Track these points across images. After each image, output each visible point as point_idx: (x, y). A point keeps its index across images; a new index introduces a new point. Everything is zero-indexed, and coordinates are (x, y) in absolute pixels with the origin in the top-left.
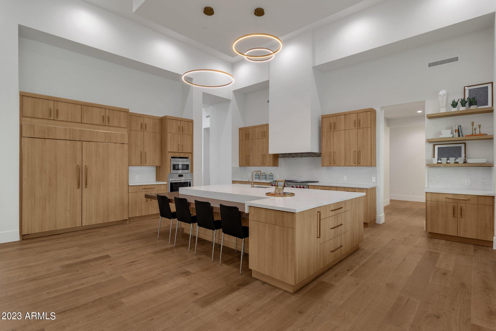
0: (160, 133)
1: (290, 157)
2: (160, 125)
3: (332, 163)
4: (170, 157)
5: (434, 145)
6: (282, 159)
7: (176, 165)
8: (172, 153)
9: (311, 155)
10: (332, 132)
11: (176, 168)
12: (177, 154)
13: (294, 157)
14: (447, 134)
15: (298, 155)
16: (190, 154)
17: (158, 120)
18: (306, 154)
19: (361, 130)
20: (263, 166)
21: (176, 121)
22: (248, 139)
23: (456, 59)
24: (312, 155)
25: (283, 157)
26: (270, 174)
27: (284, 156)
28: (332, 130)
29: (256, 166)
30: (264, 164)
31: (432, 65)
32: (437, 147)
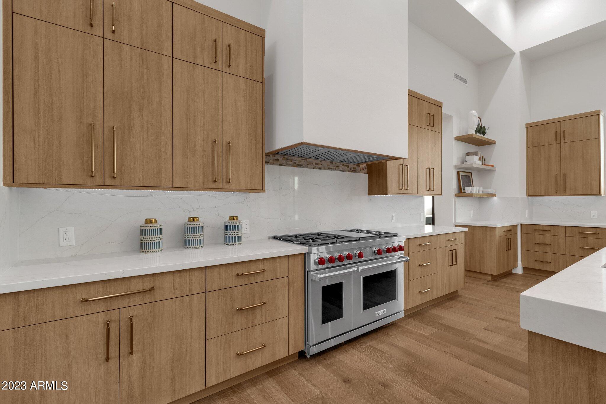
5: (458, 172)
29: (172, 188)
30: (224, 180)
31: (457, 76)
32: (460, 174)
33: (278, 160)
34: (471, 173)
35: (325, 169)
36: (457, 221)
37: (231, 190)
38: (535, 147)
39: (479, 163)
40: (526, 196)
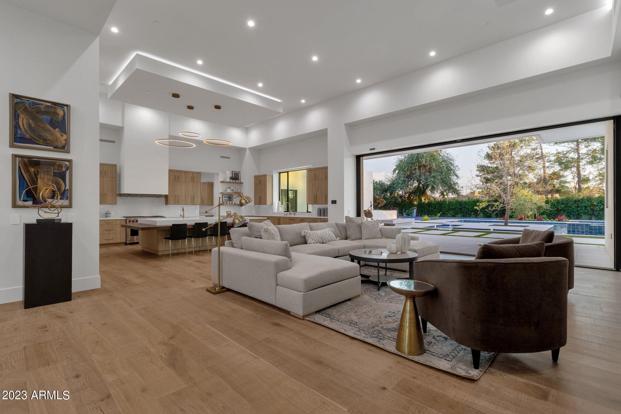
3: (177, 202)
10: (176, 182)
14: (229, 191)
19: (195, 183)
20: (102, 204)
23: (229, 158)
26: (108, 211)
28: (176, 180)
30: (104, 202)
32: (223, 196)
34: (232, 195)
37: (106, 204)
38: (256, 185)
39: (231, 192)
40: (254, 205)
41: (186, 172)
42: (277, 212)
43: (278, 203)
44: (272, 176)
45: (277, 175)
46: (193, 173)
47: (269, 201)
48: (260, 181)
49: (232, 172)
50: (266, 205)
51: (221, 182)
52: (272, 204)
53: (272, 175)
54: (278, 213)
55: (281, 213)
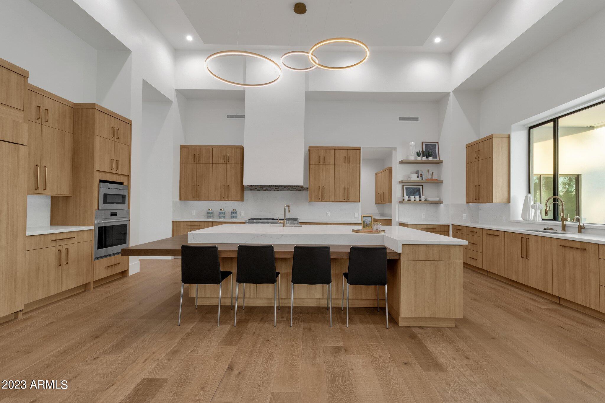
0: (72, 132)
1: (261, 190)
2: (72, 118)
3: (321, 198)
4: (97, 181)
5: (403, 186)
6: (250, 191)
7: (108, 196)
8: (101, 173)
9: (289, 189)
10: (321, 166)
11: (108, 201)
12: (108, 175)
13: (268, 190)
14: (414, 177)
15: (273, 188)
16: (126, 178)
17: (68, 107)
18: (283, 188)
19: (351, 166)
20: (224, 200)
21: (109, 116)
22: (198, 162)
23: (417, 119)
24: (291, 189)
25: (251, 190)
26: (234, 210)
27: (252, 188)
28: (321, 163)
29: (212, 200)
30: (227, 198)
31: (402, 119)
32: (405, 187)
33: (257, 188)
34: (422, 186)
35: (281, 190)
36: (399, 220)
37: (229, 201)
38: (469, 163)
39: (418, 179)
40: (465, 203)
41: (335, 149)
42: (520, 219)
43: (526, 199)
44: (509, 137)
45: (524, 134)
46: (347, 149)
47: (498, 195)
48: (478, 152)
49: (422, 142)
50: (492, 202)
51: (401, 162)
52: (509, 201)
53: (509, 135)
54: (525, 222)
55: (534, 223)
